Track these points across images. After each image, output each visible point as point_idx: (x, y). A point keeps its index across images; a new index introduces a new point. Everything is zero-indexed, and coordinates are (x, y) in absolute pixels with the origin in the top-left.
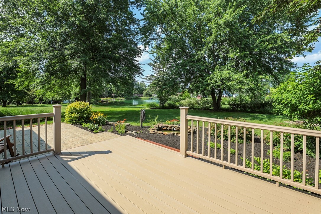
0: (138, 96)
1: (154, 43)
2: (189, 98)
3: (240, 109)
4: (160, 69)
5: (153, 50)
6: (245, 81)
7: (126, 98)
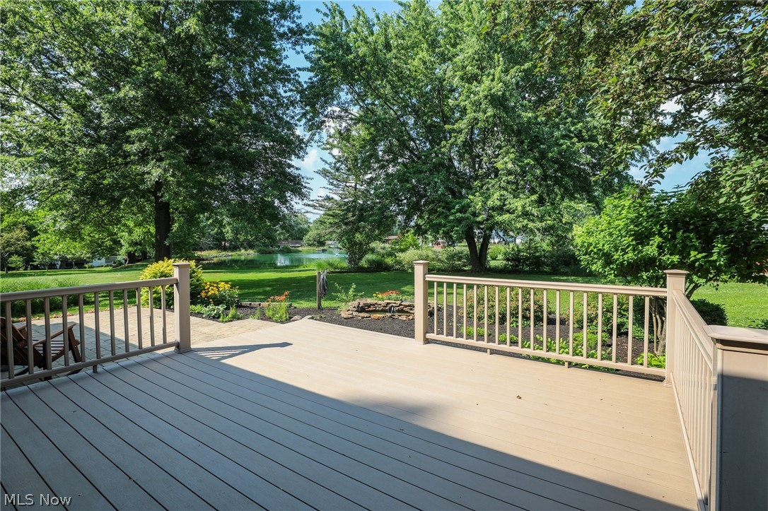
0: (290, 246)
1: (332, 125)
2: (417, 247)
3: (528, 268)
4: (348, 184)
5: (331, 140)
6: (535, 212)
7: (258, 252)
